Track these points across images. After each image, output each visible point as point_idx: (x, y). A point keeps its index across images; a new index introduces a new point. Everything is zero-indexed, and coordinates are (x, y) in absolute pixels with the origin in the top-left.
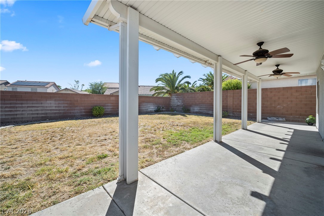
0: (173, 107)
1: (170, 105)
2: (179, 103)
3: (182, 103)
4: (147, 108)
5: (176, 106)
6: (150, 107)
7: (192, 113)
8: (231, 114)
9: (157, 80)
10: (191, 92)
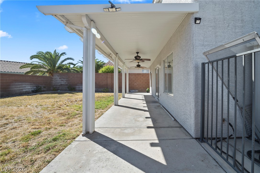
0: (55, 86)
1: (51, 84)
2: (63, 82)
3: (66, 82)
4: (21, 88)
5: (59, 85)
6: (26, 87)
7: (77, 91)
8: (110, 90)
9: (32, 57)
10: (74, 72)
